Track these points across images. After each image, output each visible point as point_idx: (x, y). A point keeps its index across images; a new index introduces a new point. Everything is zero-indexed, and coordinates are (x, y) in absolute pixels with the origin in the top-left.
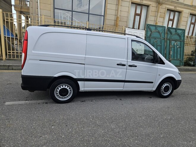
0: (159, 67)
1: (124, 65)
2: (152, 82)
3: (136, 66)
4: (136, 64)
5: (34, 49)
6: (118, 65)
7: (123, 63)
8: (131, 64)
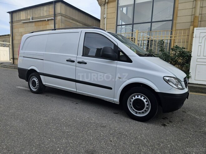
0: (118, 66)
1: (73, 61)
2: (111, 88)
3: (86, 63)
4: (85, 61)
5: (22, 49)
6: (67, 61)
7: (72, 59)
8: (81, 60)
